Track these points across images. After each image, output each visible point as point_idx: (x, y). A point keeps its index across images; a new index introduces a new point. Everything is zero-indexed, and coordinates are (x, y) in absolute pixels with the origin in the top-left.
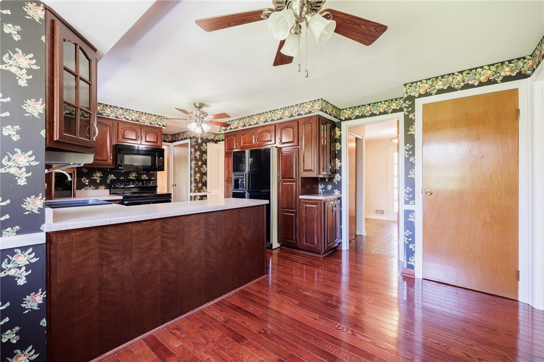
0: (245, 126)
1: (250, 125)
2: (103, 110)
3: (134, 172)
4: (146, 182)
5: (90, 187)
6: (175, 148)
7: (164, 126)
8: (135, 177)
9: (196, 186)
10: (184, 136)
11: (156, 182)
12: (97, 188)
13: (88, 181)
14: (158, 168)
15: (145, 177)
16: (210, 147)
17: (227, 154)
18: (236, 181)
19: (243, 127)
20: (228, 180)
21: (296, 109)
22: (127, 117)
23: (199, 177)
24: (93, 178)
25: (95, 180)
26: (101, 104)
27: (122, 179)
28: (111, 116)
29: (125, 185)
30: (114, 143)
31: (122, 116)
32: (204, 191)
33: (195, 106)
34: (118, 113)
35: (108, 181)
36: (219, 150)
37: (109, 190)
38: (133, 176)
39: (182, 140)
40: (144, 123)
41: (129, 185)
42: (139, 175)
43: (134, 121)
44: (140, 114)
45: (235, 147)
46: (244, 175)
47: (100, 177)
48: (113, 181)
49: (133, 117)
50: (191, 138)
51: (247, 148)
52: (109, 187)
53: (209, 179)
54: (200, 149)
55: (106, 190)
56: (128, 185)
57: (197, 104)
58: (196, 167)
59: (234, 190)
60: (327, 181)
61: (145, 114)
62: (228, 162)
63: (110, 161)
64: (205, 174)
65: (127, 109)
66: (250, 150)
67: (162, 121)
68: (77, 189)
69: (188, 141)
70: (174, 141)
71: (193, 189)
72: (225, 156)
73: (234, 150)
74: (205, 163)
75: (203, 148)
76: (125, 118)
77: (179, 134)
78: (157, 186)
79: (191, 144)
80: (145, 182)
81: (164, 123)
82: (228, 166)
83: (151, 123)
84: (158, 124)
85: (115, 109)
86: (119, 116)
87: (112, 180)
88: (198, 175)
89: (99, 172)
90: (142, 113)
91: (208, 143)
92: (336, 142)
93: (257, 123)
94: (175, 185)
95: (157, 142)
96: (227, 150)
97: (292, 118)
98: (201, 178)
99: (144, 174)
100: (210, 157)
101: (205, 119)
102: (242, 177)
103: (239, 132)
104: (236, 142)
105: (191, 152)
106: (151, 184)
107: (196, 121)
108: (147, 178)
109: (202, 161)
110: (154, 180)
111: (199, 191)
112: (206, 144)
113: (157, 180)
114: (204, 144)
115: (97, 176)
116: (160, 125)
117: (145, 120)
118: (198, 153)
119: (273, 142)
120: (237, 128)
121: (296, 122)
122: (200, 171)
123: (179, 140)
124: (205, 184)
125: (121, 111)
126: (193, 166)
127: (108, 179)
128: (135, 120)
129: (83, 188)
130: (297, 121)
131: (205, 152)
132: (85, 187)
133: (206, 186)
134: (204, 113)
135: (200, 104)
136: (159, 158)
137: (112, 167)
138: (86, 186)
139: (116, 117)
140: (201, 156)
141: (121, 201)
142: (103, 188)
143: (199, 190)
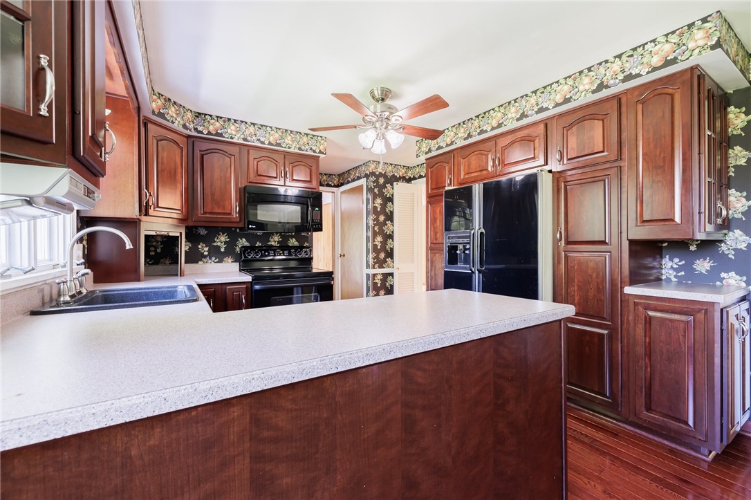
0: (470, 136)
1: (482, 132)
2: (223, 127)
3: (277, 233)
4: (296, 251)
5: (210, 259)
6: (343, 195)
7: (322, 153)
8: (279, 242)
9: (376, 258)
10: (357, 175)
11: (311, 251)
12: (221, 261)
13: (207, 249)
14: (312, 226)
15: (293, 242)
16: (399, 189)
17: (432, 198)
18: (453, 249)
19: (465, 139)
20: (433, 247)
21: (616, 66)
22: (262, 139)
23: (381, 242)
24: (215, 244)
25: (219, 247)
26: (221, 118)
27: (259, 247)
28: (236, 137)
29: (262, 256)
30: (243, 184)
31: (254, 138)
32: (388, 267)
33: (373, 98)
34: (247, 132)
35: (238, 249)
36: (413, 194)
37: (238, 264)
38: (274, 241)
39: (354, 180)
40: (289, 148)
41: (269, 255)
42: (285, 238)
43: (272, 145)
44: (282, 132)
45: (448, 181)
46: (469, 237)
47: (226, 243)
48: (244, 249)
49: (271, 139)
50: (367, 176)
51: (476, 181)
52: (237, 259)
53: (397, 245)
54: (381, 194)
55: (235, 264)
56: (267, 256)
57: (376, 93)
58: (375, 225)
59: (447, 267)
60: (693, 248)
61: (291, 132)
62: (434, 212)
63: (235, 215)
64: (391, 237)
65: (262, 126)
66: (484, 184)
67: (318, 144)
68: (186, 263)
69: (363, 182)
70: (342, 184)
71: (371, 262)
72: (428, 203)
73: (447, 188)
74: (390, 217)
75: (388, 191)
76: (259, 140)
77: (348, 172)
78: (312, 258)
79: (367, 186)
80: (293, 250)
81: (322, 148)
82: (434, 220)
83: (300, 149)
84: (311, 149)
85: (243, 126)
86: (249, 138)
87: (242, 247)
88: (379, 239)
89: (223, 234)
90: (286, 131)
91: (395, 183)
92: (730, 146)
93: (500, 125)
94: (344, 255)
95: (310, 182)
96: (432, 189)
97: (605, 93)
98: (384, 243)
99: (292, 237)
100: (398, 208)
101: (393, 120)
102: (466, 240)
103: (455, 152)
104: (450, 173)
105: (368, 200)
106: (303, 255)
107: (375, 127)
108: (296, 244)
109: (386, 214)
110: (308, 248)
111: (381, 267)
112: (392, 185)
113: (312, 246)
114: (388, 185)
115: (221, 241)
116: (314, 151)
117: (290, 142)
118: (379, 201)
119: (542, 161)
120: (452, 143)
121: (615, 103)
122: (381, 232)
123: (348, 182)
124: (390, 254)
125: (252, 129)
126: (371, 223)
127: (237, 246)
128: (274, 143)
129: (201, 260)
130: (618, 99)
131: (391, 200)
132: (203, 259)
133: (392, 258)
134: (390, 108)
135: (382, 93)
136: (313, 209)
137: (241, 225)
138: (205, 257)
139: (245, 139)
140: (384, 206)
141: (250, 285)
142: (230, 260)
143: (381, 263)
